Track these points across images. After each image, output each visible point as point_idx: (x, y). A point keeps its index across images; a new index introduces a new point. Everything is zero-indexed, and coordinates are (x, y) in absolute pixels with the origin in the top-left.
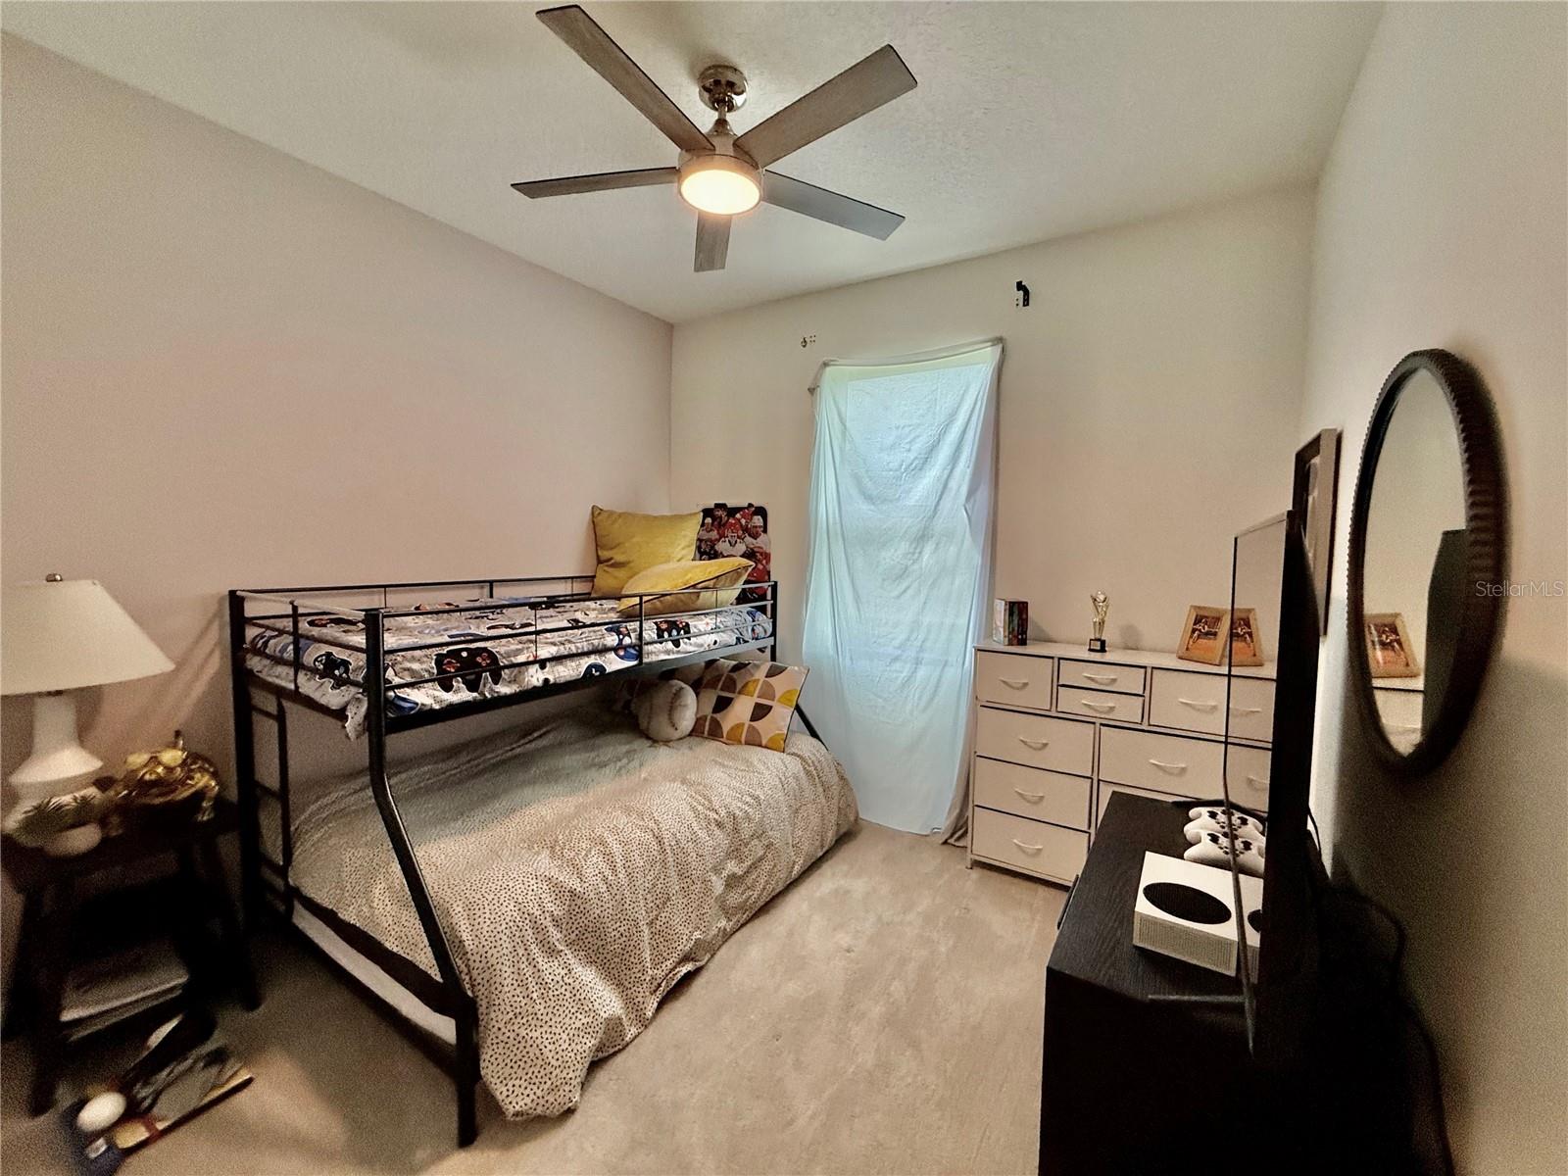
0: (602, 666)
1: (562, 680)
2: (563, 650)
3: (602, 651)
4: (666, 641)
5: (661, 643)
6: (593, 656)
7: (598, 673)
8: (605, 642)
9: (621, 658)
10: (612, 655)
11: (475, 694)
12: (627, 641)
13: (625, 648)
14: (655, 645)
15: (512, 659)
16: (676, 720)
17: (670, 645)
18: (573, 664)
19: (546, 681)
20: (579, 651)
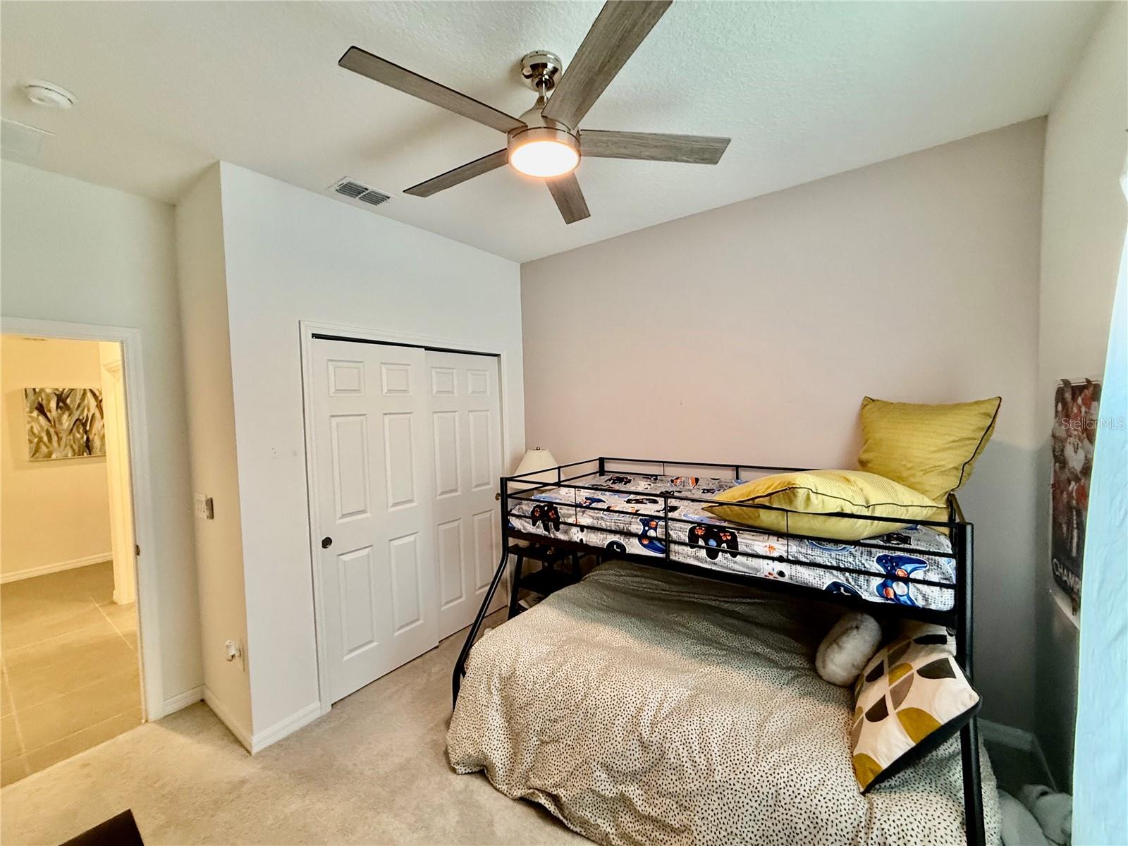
0: (624, 546)
1: (591, 544)
2: (596, 524)
3: (629, 534)
4: (701, 547)
5: (692, 547)
6: (618, 536)
7: (619, 550)
8: (629, 528)
9: (644, 546)
10: (635, 541)
11: (547, 533)
12: (652, 533)
13: (651, 539)
14: (684, 547)
15: (566, 519)
16: (819, 664)
17: (703, 553)
18: (602, 536)
19: (581, 540)
20: (608, 528)
